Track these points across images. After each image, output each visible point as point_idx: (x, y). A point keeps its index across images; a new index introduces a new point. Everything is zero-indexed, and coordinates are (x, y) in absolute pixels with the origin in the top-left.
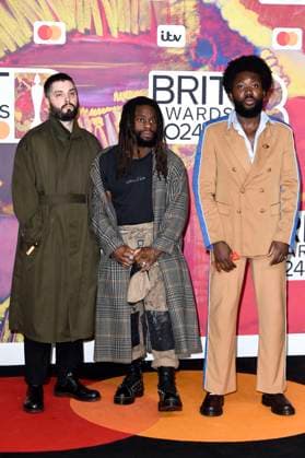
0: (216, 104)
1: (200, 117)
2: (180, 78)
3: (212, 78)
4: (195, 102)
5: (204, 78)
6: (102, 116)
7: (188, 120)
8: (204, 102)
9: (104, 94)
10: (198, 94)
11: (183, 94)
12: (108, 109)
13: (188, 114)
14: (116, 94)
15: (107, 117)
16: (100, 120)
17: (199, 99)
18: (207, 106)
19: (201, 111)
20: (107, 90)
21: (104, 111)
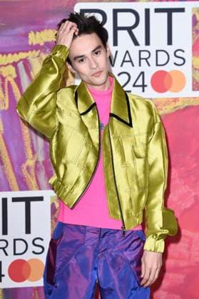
0: (164, 46)
1: (143, 62)
2: (115, 12)
3: (157, 10)
4: (136, 43)
5: (147, 11)
6: (15, 64)
7: (127, 67)
8: (147, 43)
9: (16, 35)
10: (139, 33)
11: (120, 32)
12: (23, 55)
13: (127, 59)
14: (31, 35)
15: (21, 65)
16: (12, 70)
17: (141, 39)
18: (152, 48)
19: (144, 55)
20: (20, 30)
21: (16, 57)
